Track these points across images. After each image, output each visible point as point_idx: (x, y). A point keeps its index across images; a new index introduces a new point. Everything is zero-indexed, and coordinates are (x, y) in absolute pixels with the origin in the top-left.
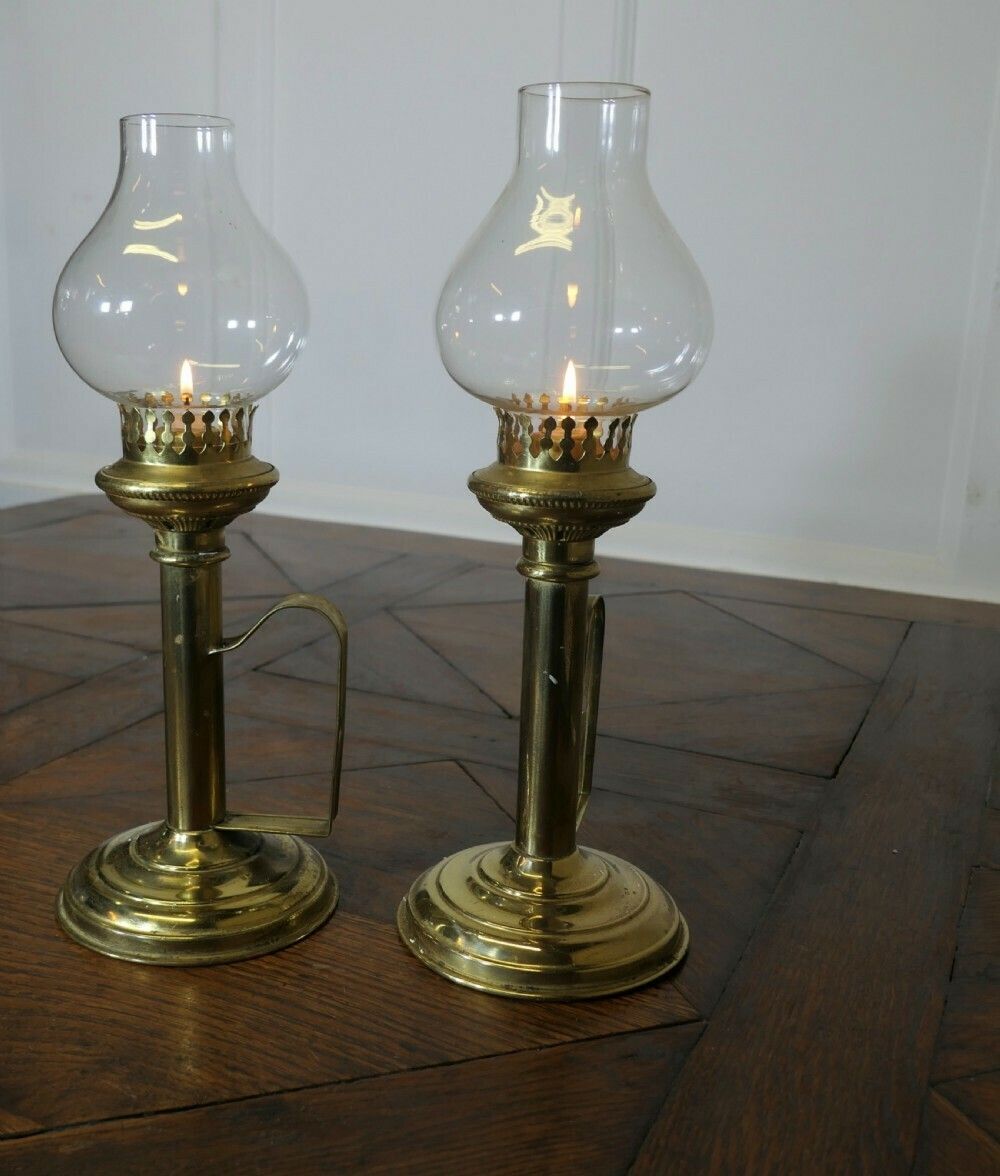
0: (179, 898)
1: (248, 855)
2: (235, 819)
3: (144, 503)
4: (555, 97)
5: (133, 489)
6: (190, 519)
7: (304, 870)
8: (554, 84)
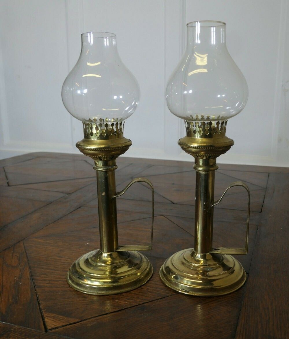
0: (105, 274)
1: (127, 258)
2: (121, 248)
3: (92, 152)
4: (198, 26)
5: (88, 148)
6: (106, 156)
7: (143, 261)
8: (197, 21)
